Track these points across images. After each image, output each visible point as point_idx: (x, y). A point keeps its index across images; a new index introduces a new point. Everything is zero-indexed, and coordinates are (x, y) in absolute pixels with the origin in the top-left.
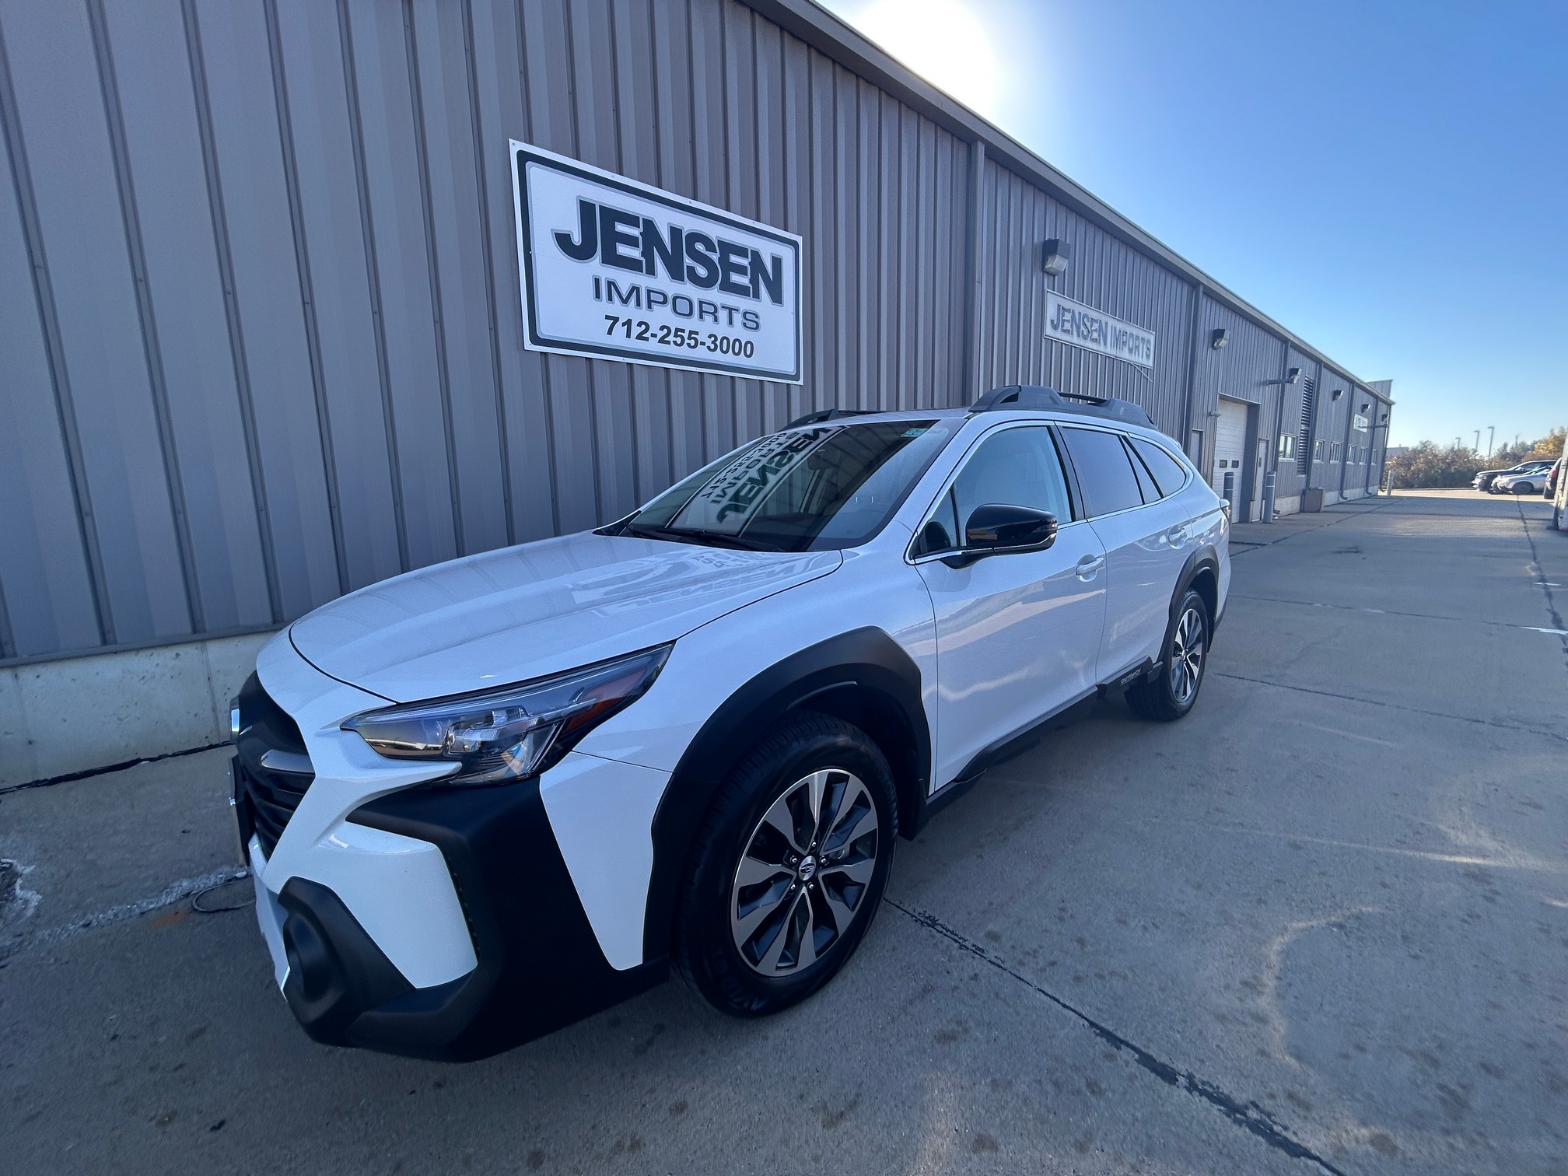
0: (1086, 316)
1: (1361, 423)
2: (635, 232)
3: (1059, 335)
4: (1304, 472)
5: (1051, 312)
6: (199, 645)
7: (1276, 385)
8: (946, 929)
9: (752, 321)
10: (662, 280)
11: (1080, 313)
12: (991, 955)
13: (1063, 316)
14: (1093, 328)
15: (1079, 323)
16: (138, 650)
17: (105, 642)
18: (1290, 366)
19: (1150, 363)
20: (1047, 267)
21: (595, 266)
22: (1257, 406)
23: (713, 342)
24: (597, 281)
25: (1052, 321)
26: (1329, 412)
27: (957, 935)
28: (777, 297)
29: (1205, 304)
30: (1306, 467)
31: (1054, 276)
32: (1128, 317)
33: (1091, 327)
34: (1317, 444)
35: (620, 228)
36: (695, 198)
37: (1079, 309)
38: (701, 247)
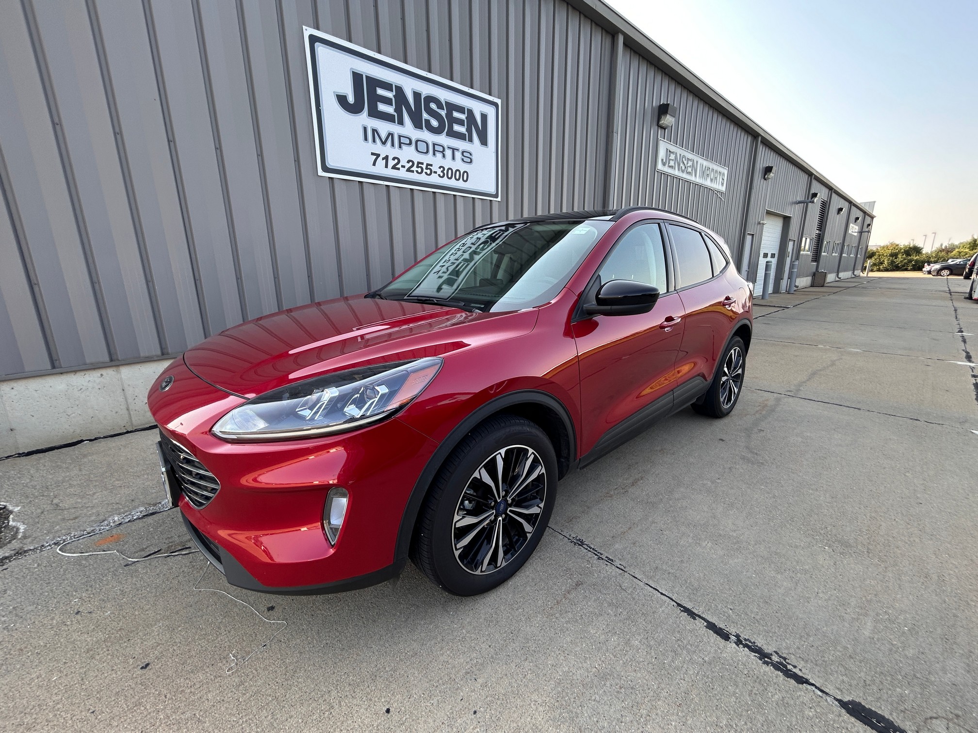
0: (684, 156)
1: (854, 229)
3: (666, 169)
4: (815, 261)
5: (662, 154)
6: (115, 369)
7: (803, 204)
8: (589, 547)
11: (680, 155)
12: (617, 563)
13: (669, 157)
14: (688, 165)
15: (680, 162)
16: (75, 372)
17: (54, 367)
18: (813, 191)
19: (723, 189)
20: (660, 123)
22: (790, 217)
25: (662, 160)
26: (835, 222)
27: (596, 551)
29: (762, 150)
30: (816, 257)
31: (665, 129)
32: (711, 158)
34: (825, 242)
36: (430, 71)
37: (679, 151)
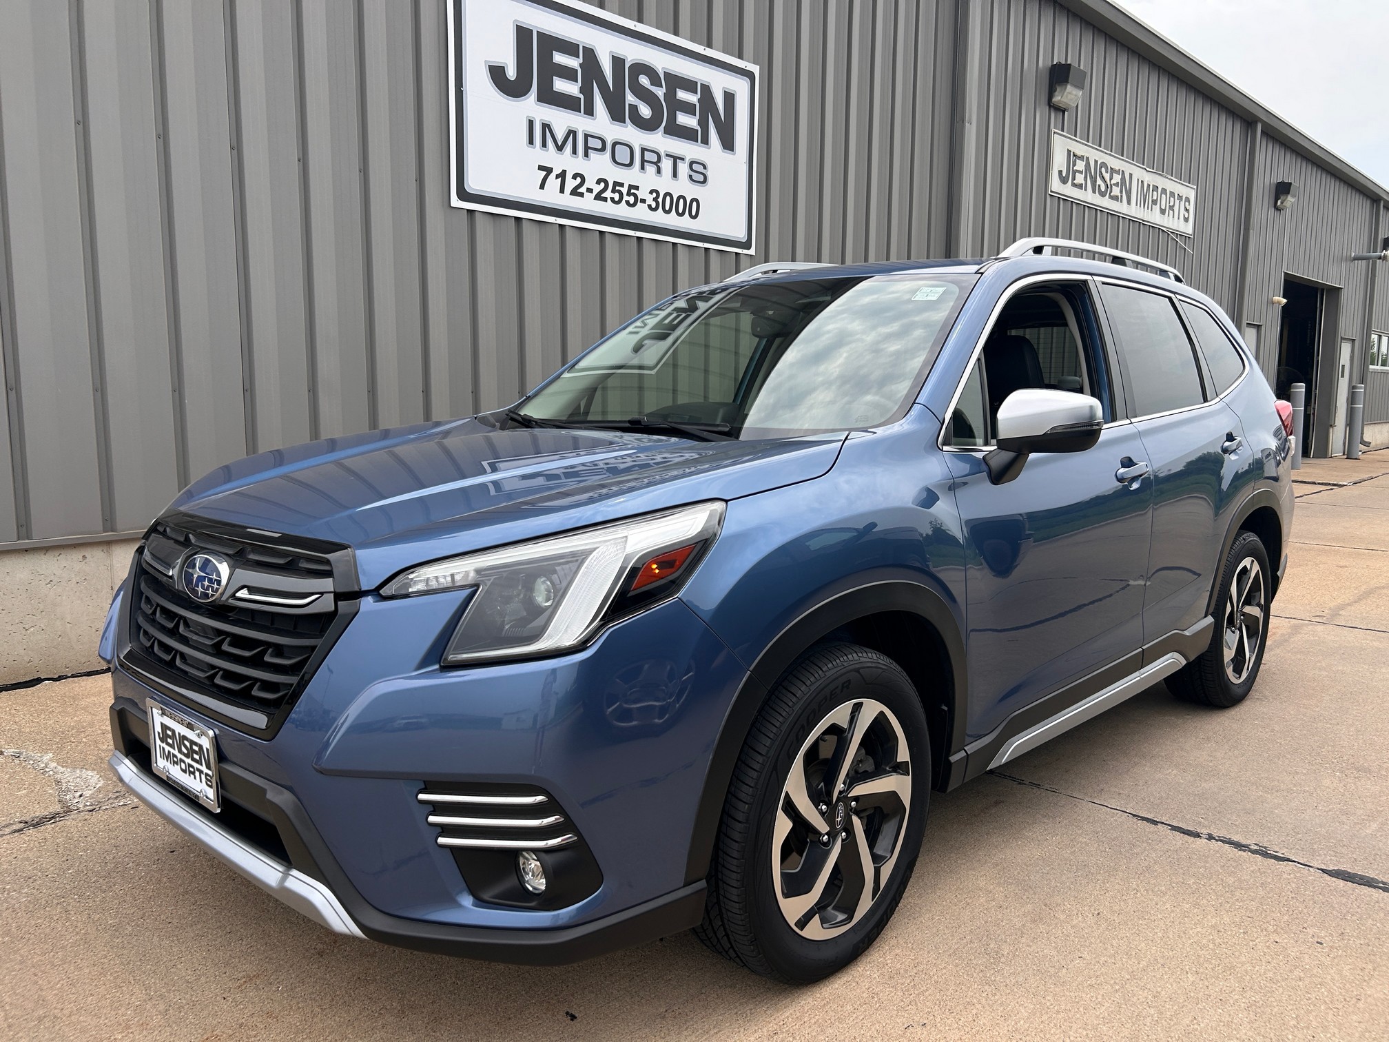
0: (1104, 165)
2: (573, 63)
3: (1068, 190)
5: (1059, 161)
9: (699, 174)
10: (601, 123)
11: (1096, 162)
13: (1074, 164)
14: (1113, 182)
15: (1094, 174)
16: (48, 550)
17: (20, 539)
19: (1190, 229)
20: (1053, 100)
21: (530, 106)
22: (1338, 290)
23: (655, 200)
24: (531, 123)
25: (1060, 172)
28: (728, 143)
31: (1064, 112)
33: (1111, 179)
35: (559, 58)
36: (641, 21)
37: (1095, 155)
38: (646, 82)
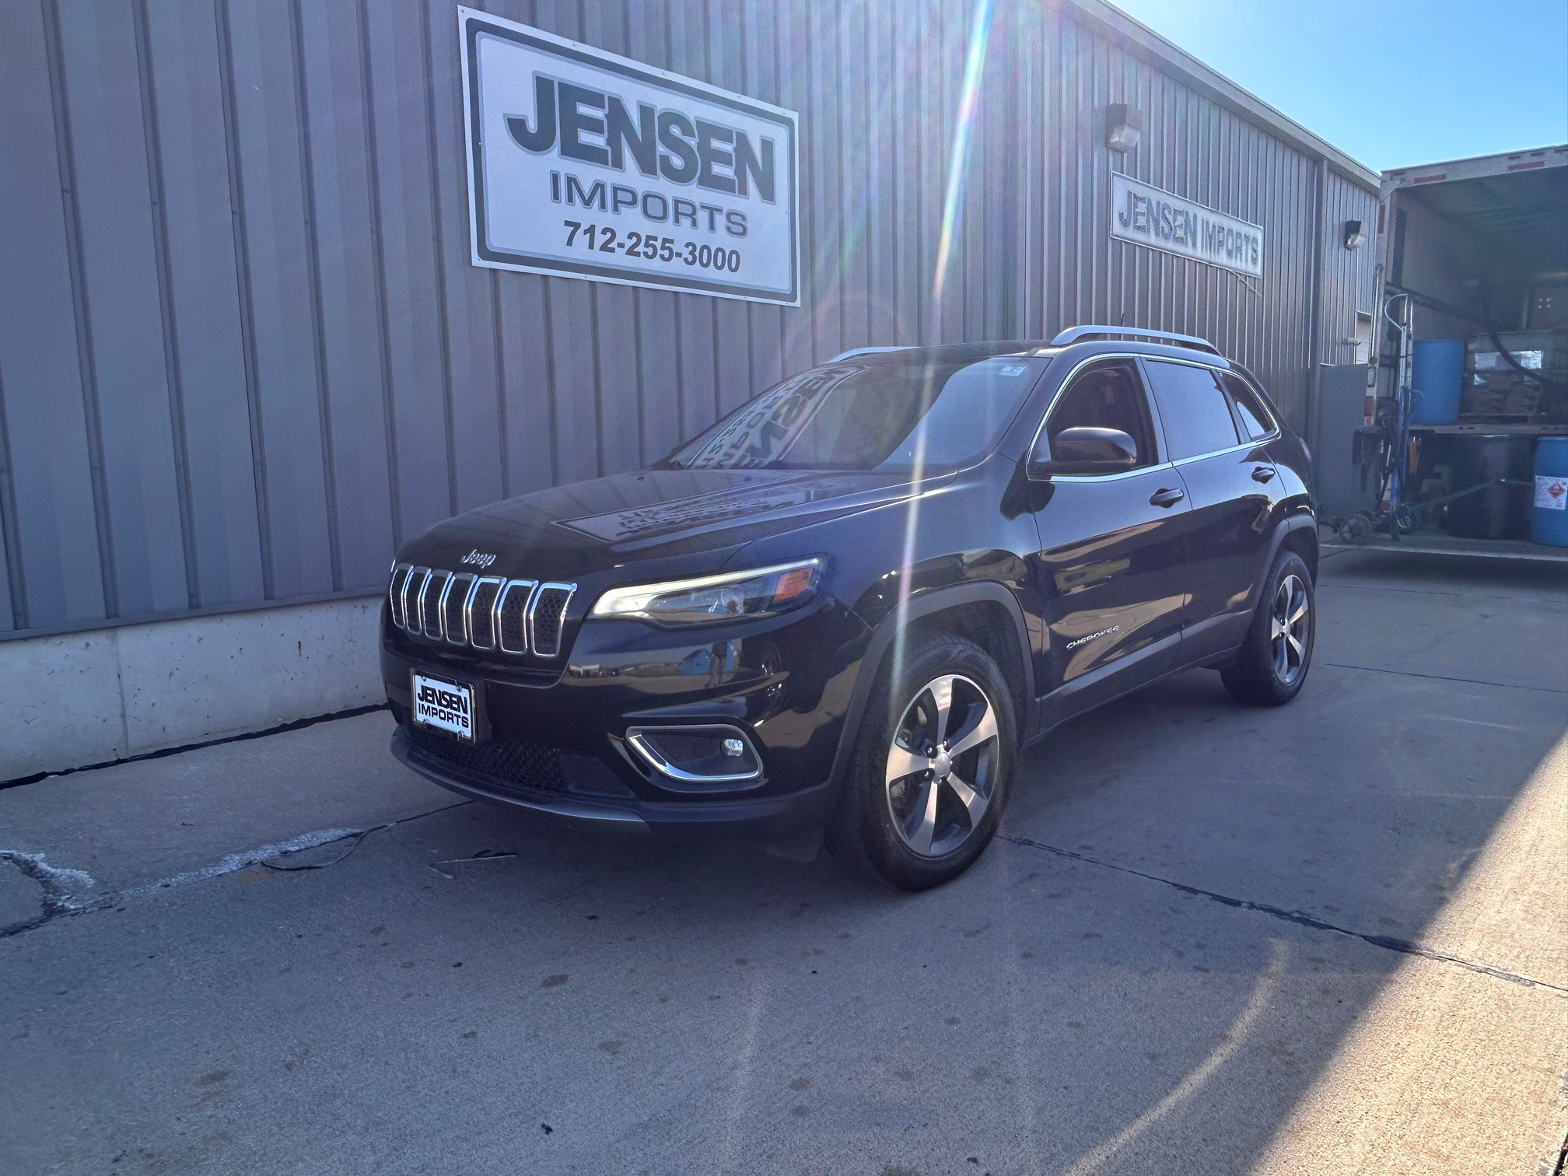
0: (1166, 206)
2: (598, 114)
3: (1131, 234)
5: (1119, 202)
6: (109, 633)
8: (1042, 846)
9: (738, 226)
10: (631, 176)
11: (1158, 203)
12: (1086, 857)
13: (1136, 206)
14: (1176, 224)
16: (47, 636)
17: (16, 628)
19: (1258, 270)
20: (1111, 140)
21: (553, 159)
23: (692, 253)
25: (1121, 215)
27: (1053, 849)
28: (767, 193)
29: (1332, 187)
31: (1122, 153)
32: (1224, 206)
33: (1175, 221)
35: (583, 109)
36: (669, 69)
37: (1155, 196)
38: (677, 132)
